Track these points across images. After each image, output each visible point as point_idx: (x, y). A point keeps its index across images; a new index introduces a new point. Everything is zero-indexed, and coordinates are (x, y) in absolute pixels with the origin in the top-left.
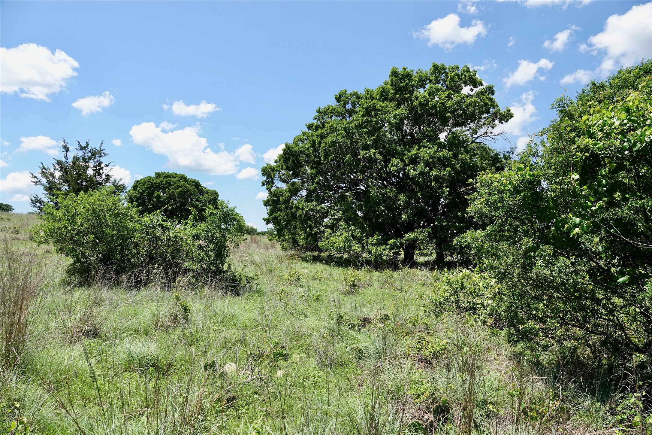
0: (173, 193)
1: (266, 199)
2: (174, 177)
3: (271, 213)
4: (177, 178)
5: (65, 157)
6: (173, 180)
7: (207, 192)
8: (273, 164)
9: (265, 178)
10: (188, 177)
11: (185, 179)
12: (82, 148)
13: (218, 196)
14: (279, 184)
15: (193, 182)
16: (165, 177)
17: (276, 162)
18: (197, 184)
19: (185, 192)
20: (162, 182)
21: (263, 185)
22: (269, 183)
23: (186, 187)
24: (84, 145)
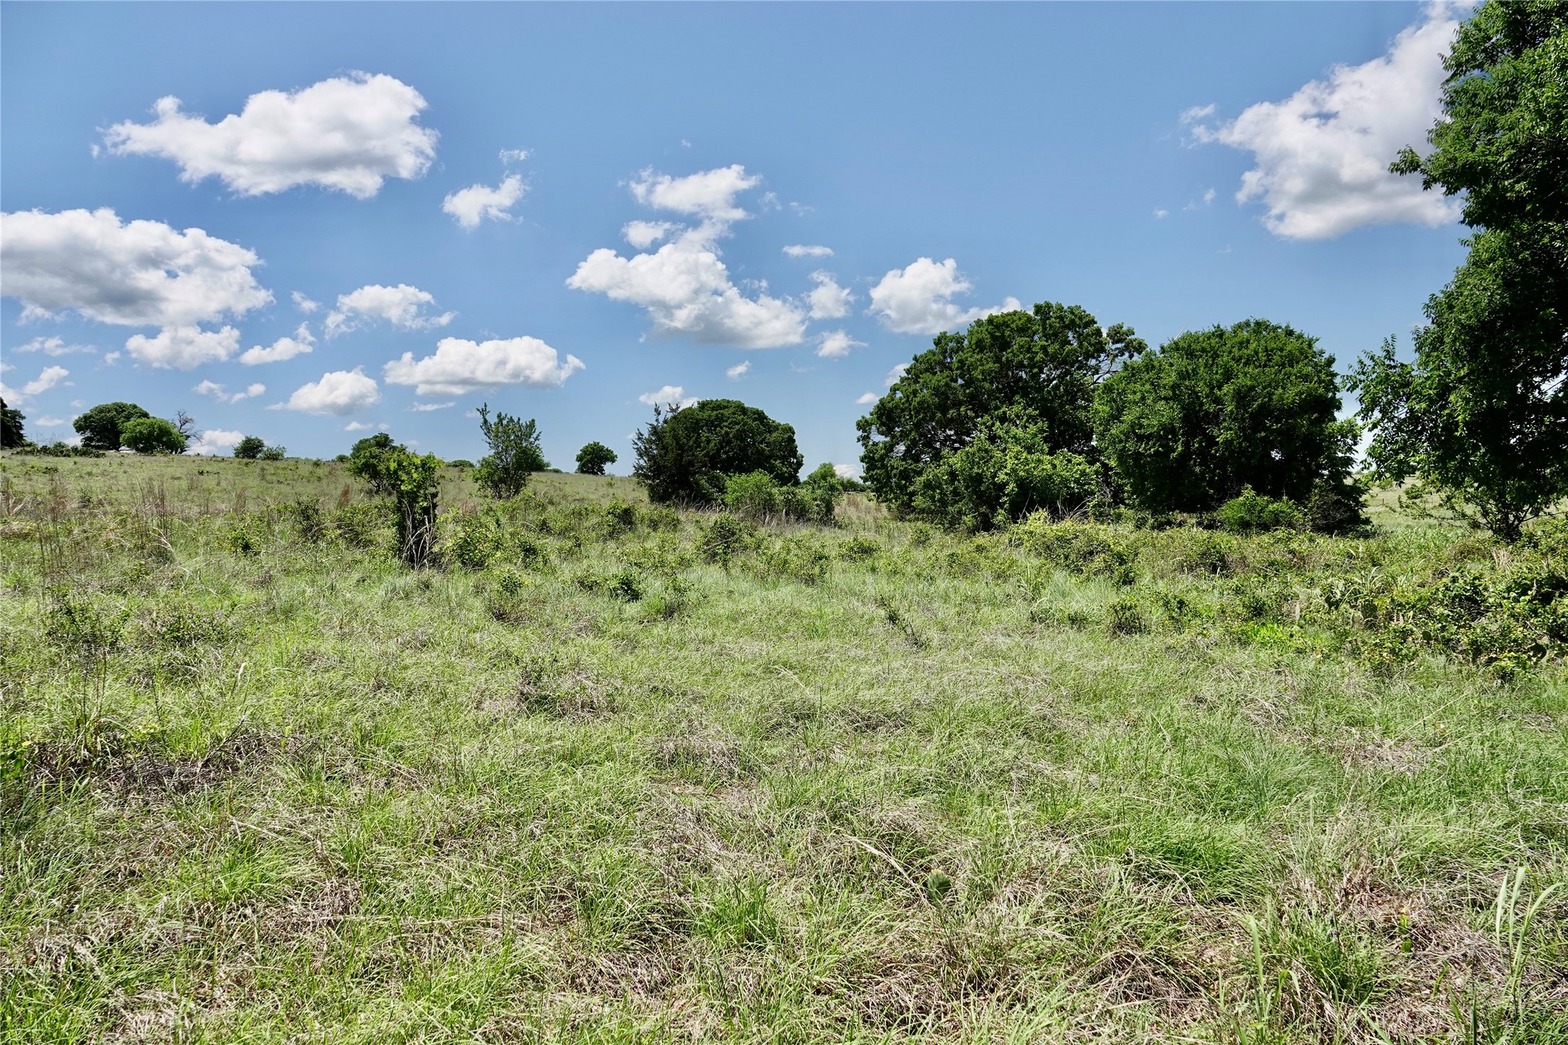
0: (727, 433)
1: (862, 454)
2: (726, 407)
3: (868, 470)
4: (732, 410)
5: (657, 420)
6: (726, 412)
7: (777, 427)
8: (868, 416)
9: (860, 433)
10: (746, 406)
11: (744, 410)
12: (672, 410)
13: (794, 433)
14: (877, 438)
15: (754, 413)
16: (713, 409)
17: (871, 414)
18: (760, 416)
19: (744, 431)
20: (710, 416)
21: (859, 440)
22: (865, 439)
23: (745, 424)
24: (674, 407)
